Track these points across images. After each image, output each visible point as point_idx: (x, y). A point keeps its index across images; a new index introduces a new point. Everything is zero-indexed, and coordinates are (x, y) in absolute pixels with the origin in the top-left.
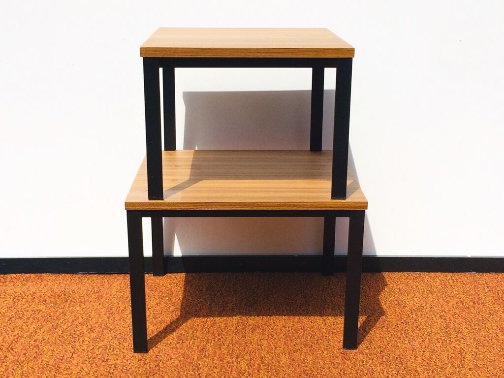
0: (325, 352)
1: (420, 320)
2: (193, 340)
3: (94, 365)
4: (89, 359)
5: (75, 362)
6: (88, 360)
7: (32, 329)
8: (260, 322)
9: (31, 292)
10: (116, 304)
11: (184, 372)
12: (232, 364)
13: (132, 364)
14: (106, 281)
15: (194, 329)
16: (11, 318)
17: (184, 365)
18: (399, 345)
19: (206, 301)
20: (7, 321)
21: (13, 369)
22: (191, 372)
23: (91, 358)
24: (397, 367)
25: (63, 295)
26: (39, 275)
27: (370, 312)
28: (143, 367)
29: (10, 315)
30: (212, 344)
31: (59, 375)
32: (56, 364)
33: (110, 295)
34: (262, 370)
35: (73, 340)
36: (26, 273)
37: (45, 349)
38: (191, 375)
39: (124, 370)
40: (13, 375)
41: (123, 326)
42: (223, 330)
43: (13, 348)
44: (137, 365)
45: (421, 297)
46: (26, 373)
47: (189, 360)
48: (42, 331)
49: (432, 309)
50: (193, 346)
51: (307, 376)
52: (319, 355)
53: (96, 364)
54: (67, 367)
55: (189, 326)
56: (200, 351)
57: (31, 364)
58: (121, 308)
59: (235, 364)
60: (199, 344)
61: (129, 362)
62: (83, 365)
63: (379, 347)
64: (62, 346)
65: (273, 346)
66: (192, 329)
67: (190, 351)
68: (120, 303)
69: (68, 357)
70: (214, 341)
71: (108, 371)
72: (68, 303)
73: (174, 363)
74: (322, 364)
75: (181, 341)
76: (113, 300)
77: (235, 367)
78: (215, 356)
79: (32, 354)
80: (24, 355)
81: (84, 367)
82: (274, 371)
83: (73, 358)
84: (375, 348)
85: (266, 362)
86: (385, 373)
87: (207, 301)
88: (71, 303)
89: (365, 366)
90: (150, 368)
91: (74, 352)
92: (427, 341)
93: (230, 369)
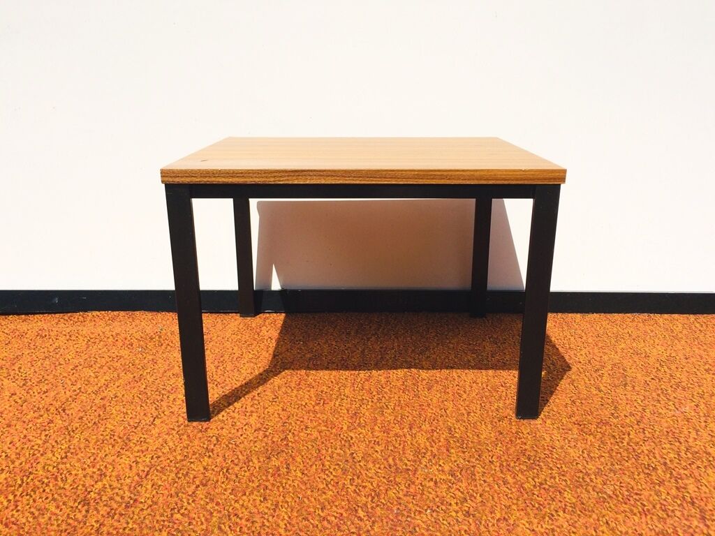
0: (549, 421)
1: (678, 376)
2: (339, 400)
3: (185, 437)
4: (179, 426)
5: (155, 432)
6: (176, 429)
7: (103, 381)
8: (438, 375)
9: (114, 334)
10: (230, 350)
11: (327, 451)
12: (403, 439)
13: (244, 436)
14: (220, 321)
15: (340, 385)
16: (77, 366)
17: (327, 438)
18: (660, 411)
19: (355, 346)
20: (69, 370)
21: (56, 442)
22: (338, 451)
23: (182, 426)
24: (673, 446)
25: (157, 338)
26: (131, 313)
27: (598, 363)
28: (261, 441)
29: (77, 362)
30: (369, 407)
31: (127, 453)
32: (125, 434)
33: (223, 338)
34: (453, 448)
35: (159, 398)
36: (113, 311)
37: (114, 411)
38: (339, 454)
39: (230, 446)
40: (52, 451)
41: (237, 379)
42: (384, 386)
43: (66, 408)
44: (252, 438)
45: (666, 345)
46: (74, 449)
47: (334, 430)
48: (117, 384)
49: (688, 360)
50: (341, 409)
51: (529, 459)
52: (539, 426)
53: (188, 436)
54: (142, 439)
55: (334, 381)
56: (352, 417)
57: (86, 434)
58: (237, 355)
59: (409, 437)
60: (349, 406)
61: (240, 433)
62: (167, 436)
63: (632, 414)
64: (141, 406)
65: (464, 412)
66: (338, 384)
67: (336, 416)
68: (236, 348)
69: (146, 424)
70: (372, 401)
71: (205, 446)
72: (163, 347)
73: (311, 435)
74: (548, 439)
75: (322, 401)
76: (225, 344)
77: (409, 443)
78: (375, 425)
79: (92, 417)
80: (79, 419)
81: (169, 439)
82: (474, 450)
83: (155, 425)
84: (625, 416)
85: (456, 435)
86: (657, 456)
87: (358, 346)
88: (166, 348)
89: (620, 444)
90: (274, 442)
91: (157, 416)
92: (702, 406)
93: (402, 446)
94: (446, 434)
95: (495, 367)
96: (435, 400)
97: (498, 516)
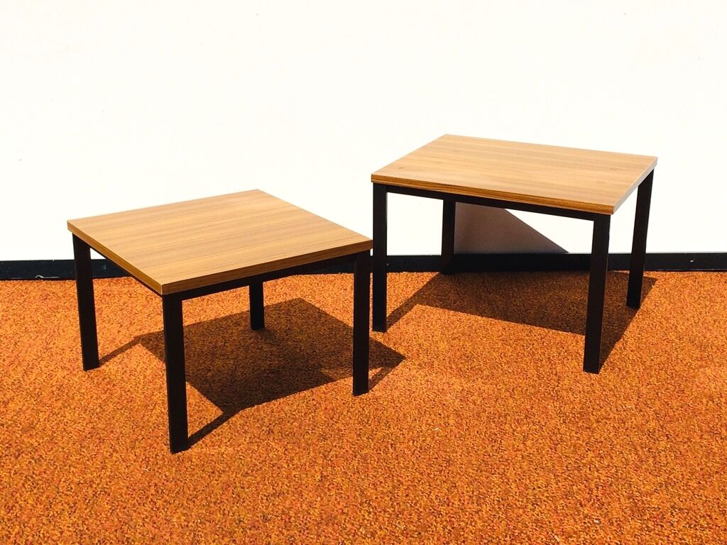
94: (417, 347)
95: (455, 310)
96: (411, 330)
97: (444, 381)
